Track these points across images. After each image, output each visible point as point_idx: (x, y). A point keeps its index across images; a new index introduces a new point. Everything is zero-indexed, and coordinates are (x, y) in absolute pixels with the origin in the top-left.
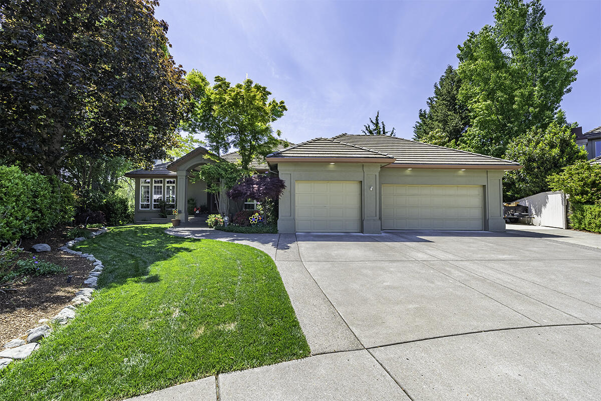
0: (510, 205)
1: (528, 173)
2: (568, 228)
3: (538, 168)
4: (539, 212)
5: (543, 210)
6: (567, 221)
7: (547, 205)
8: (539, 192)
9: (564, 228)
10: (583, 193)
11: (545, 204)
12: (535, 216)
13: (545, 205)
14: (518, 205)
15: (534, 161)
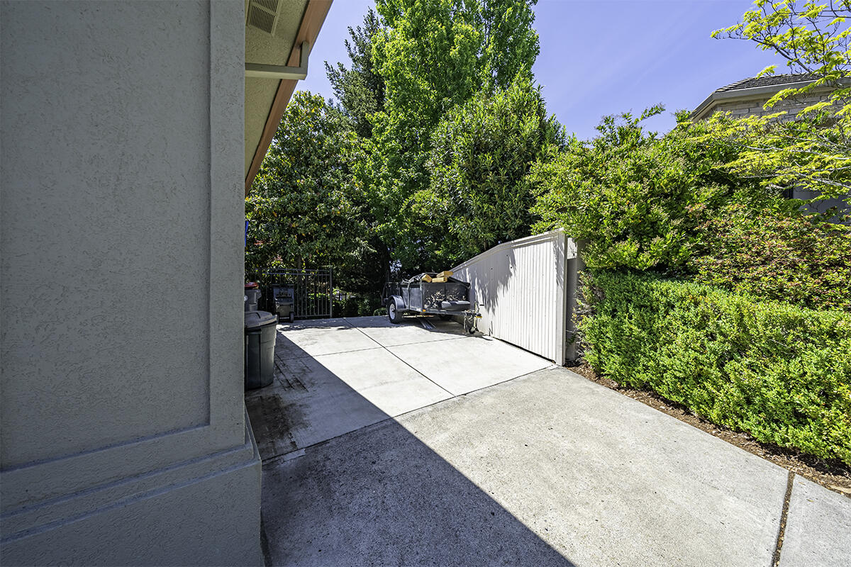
0: (434, 280)
1: (473, 187)
2: (571, 362)
3: (495, 170)
4: (491, 300)
5: (500, 293)
6: (570, 338)
7: (511, 281)
8: (495, 244)
9: (560, 361)
10: (644, 230)
11: (505, 278)
12: (482, 310)
13: (505, 283)
14: (450, 280)
15: (487, 149)
